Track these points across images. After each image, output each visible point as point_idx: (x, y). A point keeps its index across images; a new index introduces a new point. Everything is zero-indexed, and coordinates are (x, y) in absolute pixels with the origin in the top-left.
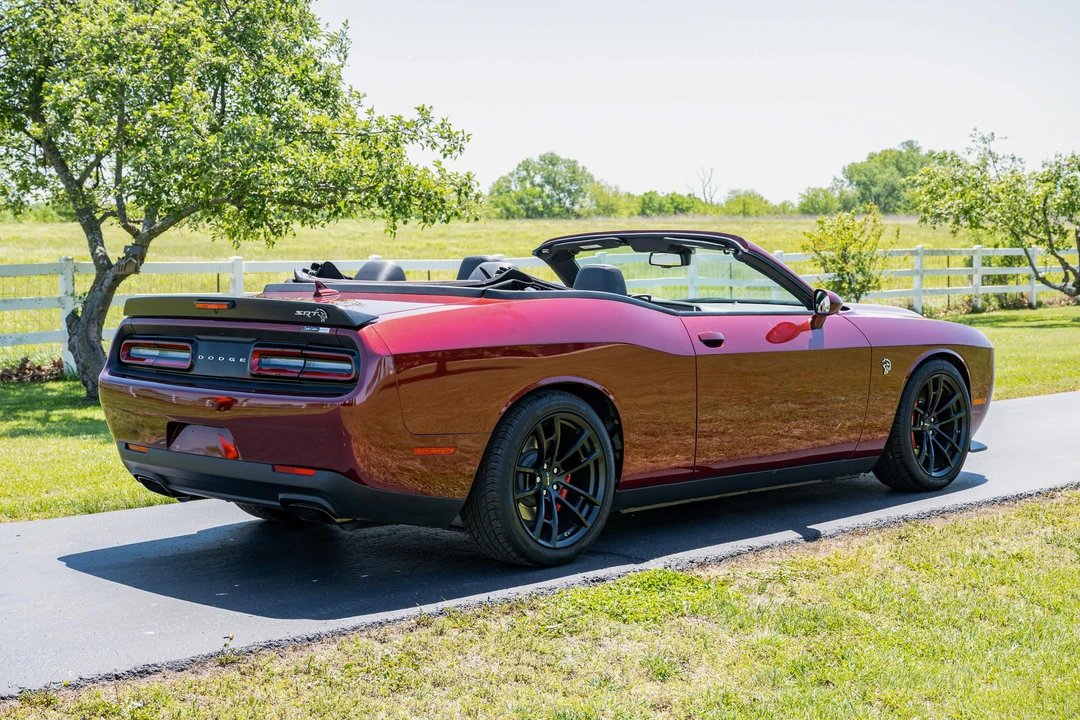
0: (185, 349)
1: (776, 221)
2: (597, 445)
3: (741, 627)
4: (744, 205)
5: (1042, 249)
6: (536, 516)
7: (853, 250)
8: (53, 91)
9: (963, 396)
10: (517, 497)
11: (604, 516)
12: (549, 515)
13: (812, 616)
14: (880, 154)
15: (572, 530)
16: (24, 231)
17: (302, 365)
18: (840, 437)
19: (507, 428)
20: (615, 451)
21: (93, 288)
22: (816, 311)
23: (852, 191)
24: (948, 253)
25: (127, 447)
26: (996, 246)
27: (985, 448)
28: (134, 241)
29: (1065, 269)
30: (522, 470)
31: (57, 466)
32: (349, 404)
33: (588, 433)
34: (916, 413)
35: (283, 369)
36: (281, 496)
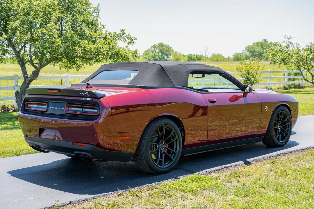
0: (45, 105)
1: (226, 63)
2: (176, 135)
3: (223, 194)
4: (217, 58)
5: (306, 70)
6: (157, 157)
7: (250, 71)
8: (10, 24)
9: (290, 117)
10: (151, 152)
11: (179, 157)
12: (161, 157)
13: (246, 190)
14: (256, 43)
15: (168, 162)
16: (6, 66)
17: (82, 110)
18: (251, 130)
19: (148, 130)
20: (182, 136)
21: (23, 84)
22: (245, 92)
23: (248, 54)
24: (278, 72)
25: (27, 136)
26: (293, 70)
27: (296, 133)
28: (35, 70)
29: (312, 77)
30: (153, 143)
31: (10, 139)
32: (97, 123)
33: (173, 131)
34: (275, 123)
35: (76, 111)
36: (75, 152)
